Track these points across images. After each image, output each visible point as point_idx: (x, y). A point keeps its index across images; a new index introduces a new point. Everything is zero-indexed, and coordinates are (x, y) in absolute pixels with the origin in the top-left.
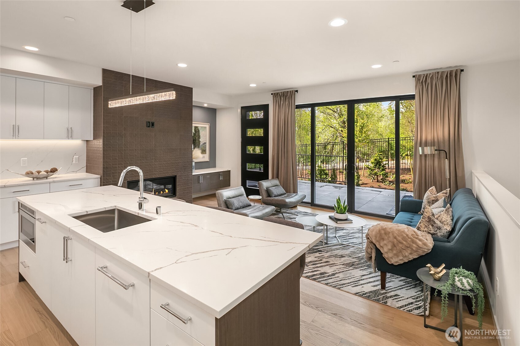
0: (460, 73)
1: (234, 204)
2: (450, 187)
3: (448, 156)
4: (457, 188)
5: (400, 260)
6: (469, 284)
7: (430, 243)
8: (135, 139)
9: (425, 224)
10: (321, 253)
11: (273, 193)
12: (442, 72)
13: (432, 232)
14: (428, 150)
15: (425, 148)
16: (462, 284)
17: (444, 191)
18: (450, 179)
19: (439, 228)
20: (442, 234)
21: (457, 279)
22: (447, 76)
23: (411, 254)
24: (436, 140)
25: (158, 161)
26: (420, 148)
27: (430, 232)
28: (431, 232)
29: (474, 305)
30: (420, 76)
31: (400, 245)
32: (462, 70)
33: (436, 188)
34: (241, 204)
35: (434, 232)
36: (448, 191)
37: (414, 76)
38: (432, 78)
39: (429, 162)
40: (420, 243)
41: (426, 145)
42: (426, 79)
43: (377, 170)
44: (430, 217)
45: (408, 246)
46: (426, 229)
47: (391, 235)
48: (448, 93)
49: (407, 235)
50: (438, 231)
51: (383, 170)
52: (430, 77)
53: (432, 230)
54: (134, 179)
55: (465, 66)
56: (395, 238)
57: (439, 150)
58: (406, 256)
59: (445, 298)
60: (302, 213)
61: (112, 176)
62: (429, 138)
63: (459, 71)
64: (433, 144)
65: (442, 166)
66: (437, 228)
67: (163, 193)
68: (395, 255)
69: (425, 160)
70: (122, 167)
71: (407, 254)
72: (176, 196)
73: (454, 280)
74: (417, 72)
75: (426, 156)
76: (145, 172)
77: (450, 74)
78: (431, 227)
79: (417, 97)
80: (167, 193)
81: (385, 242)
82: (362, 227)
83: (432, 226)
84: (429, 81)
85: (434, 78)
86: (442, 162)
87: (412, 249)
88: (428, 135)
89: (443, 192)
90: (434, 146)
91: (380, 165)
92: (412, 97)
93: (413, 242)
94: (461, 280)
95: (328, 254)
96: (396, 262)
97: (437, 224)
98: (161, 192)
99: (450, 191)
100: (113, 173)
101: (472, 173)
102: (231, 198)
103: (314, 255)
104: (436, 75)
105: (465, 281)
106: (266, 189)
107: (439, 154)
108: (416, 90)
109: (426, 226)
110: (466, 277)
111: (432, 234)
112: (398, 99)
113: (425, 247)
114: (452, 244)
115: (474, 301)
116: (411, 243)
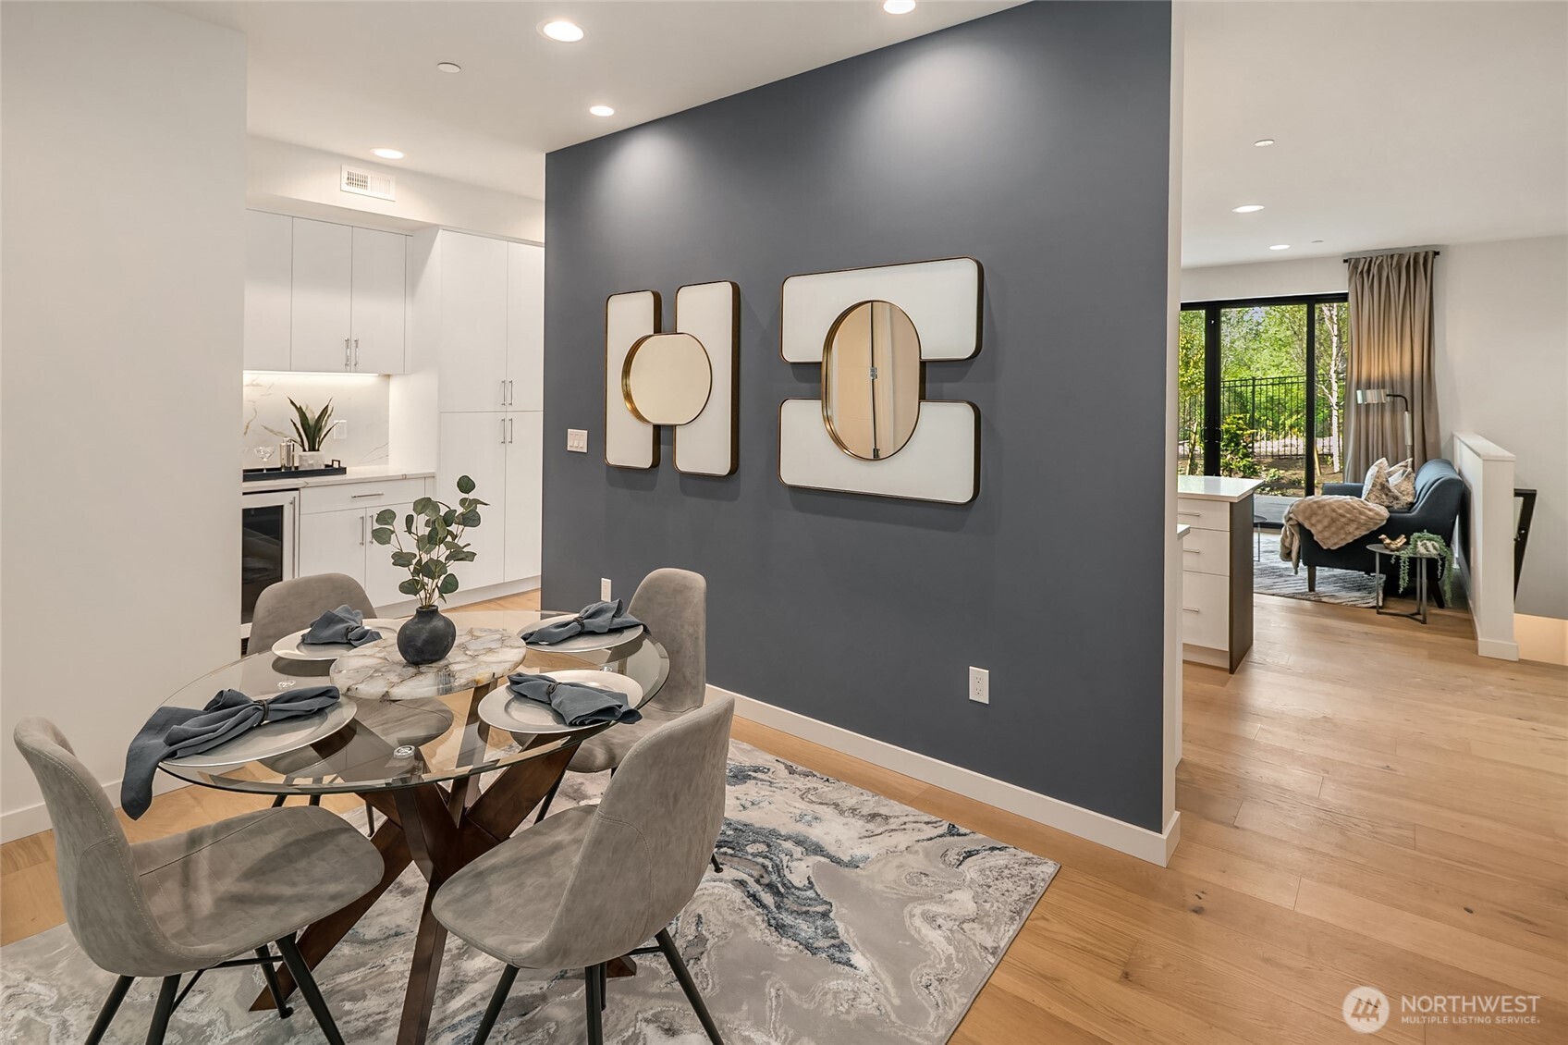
0: (1434, 257)
2: (1413, 456)
3: (1409, 406)
4: (1425, 460)
5: (1342, 539)
6: (1435, 548)
7: (1385, 513)
12: (1400, 255)
13: (1387, 503)
14: (1372, 396)
15: (1368, 391)
16: (1427, 549)
17: (1403, 463)
18: (1413, 446)
19: (1396, 498)
20: (1400, 506)
21: (1419, 543)
22: (1409, 262)
23: (1357, 529)
24: (1387, 378)
26: (1359, 392)
27: (1383, 502)
28: (1385, 503)
29: (1440, 568)
30: (1357, 261)
31: (1343, 520)
32: (1437, 253)
33: (1387, 460)
35: (1389, 502)
36: (1410, 463)
37: (1345, 261)
38: (1380, 267)
39: (1374, 419)
40: (1371, 513)
41: (1369, 387)
42: (1370, 266)
43: (1229, 457)
45: (1354, 518)
47: (1327, 508)
48: (1409, 294)
49: (1352, 506)
50: (1395, 502)
51: (1246, 455)
52: (1377, 263)
53: (1387, 500)
55: (1442, 246)
56: (1334, 511)
57: (1394, 396)
58: (1350, 533)
59: (1404, 563)
62: (1375, 374)
63: (1431, 255)
64: (1381, 385)
65: (1399, 426)
66: (1394, 498)
68: (1334, 533)
69: (1367, 416)
71: (1351, 530)
73: (1416, 547)
74: (1351, 253)
75: (1368, 406)
77: (1415, 259)
78: (1384, 496)
79: (1351, 298)
81: (1319, 518)
83: (1387, 495)
84: (1374, 270)
85: (1385, 266)
86: (1399, 417)
87: (1359, 523)
88: (1373, 367)
89: (1400, 464)
90: (1384, 387)
91: (1237, 444)
92: (1343, 298)
93: (1361, 513)
94: (1425, 544)
96: (1335, 544)
97: (1394, 494)
99: (1413, 462)
101: (1452, 436)
104: (1389, 260)
105: (1429, 544)
107: (1393, 404)
108: (1349, 285)
110: (1430, 540)
111: (1387, 507)
112: (1311, 301)
113: (1377, 517)
114: (1414, 514)
115: (1440, 562)
116: (1358, 515)
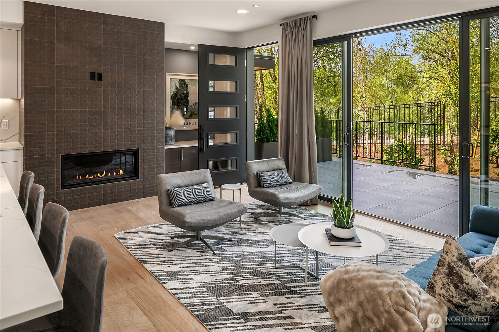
1: (179, 197)
8: (73, 96)
9: (443, 279)
10: (292, 297)
11: (265, 181)
25: (109, 127)
27: (451, 299)
28: (454, 302)
34: (193, 198)
35: (460, 302)
44: (452, 264)
46: (443, 292)
53: (456, 297)
54: (72, 152)
60: (316, 216)
61: (38, 147)
66: (468, 293)
67: (117, 174)
70: (54, 135)
72: (138, 178)
76: (88, 143)
80: (121, 174)
82: (377, 256)
95: (303, 301)
97: (468, 284)
98: (115, 173)
100: (40, 143)
102: (181, 187)
103: (275, 300)
106: (256, 174)
109: (444, 284)
